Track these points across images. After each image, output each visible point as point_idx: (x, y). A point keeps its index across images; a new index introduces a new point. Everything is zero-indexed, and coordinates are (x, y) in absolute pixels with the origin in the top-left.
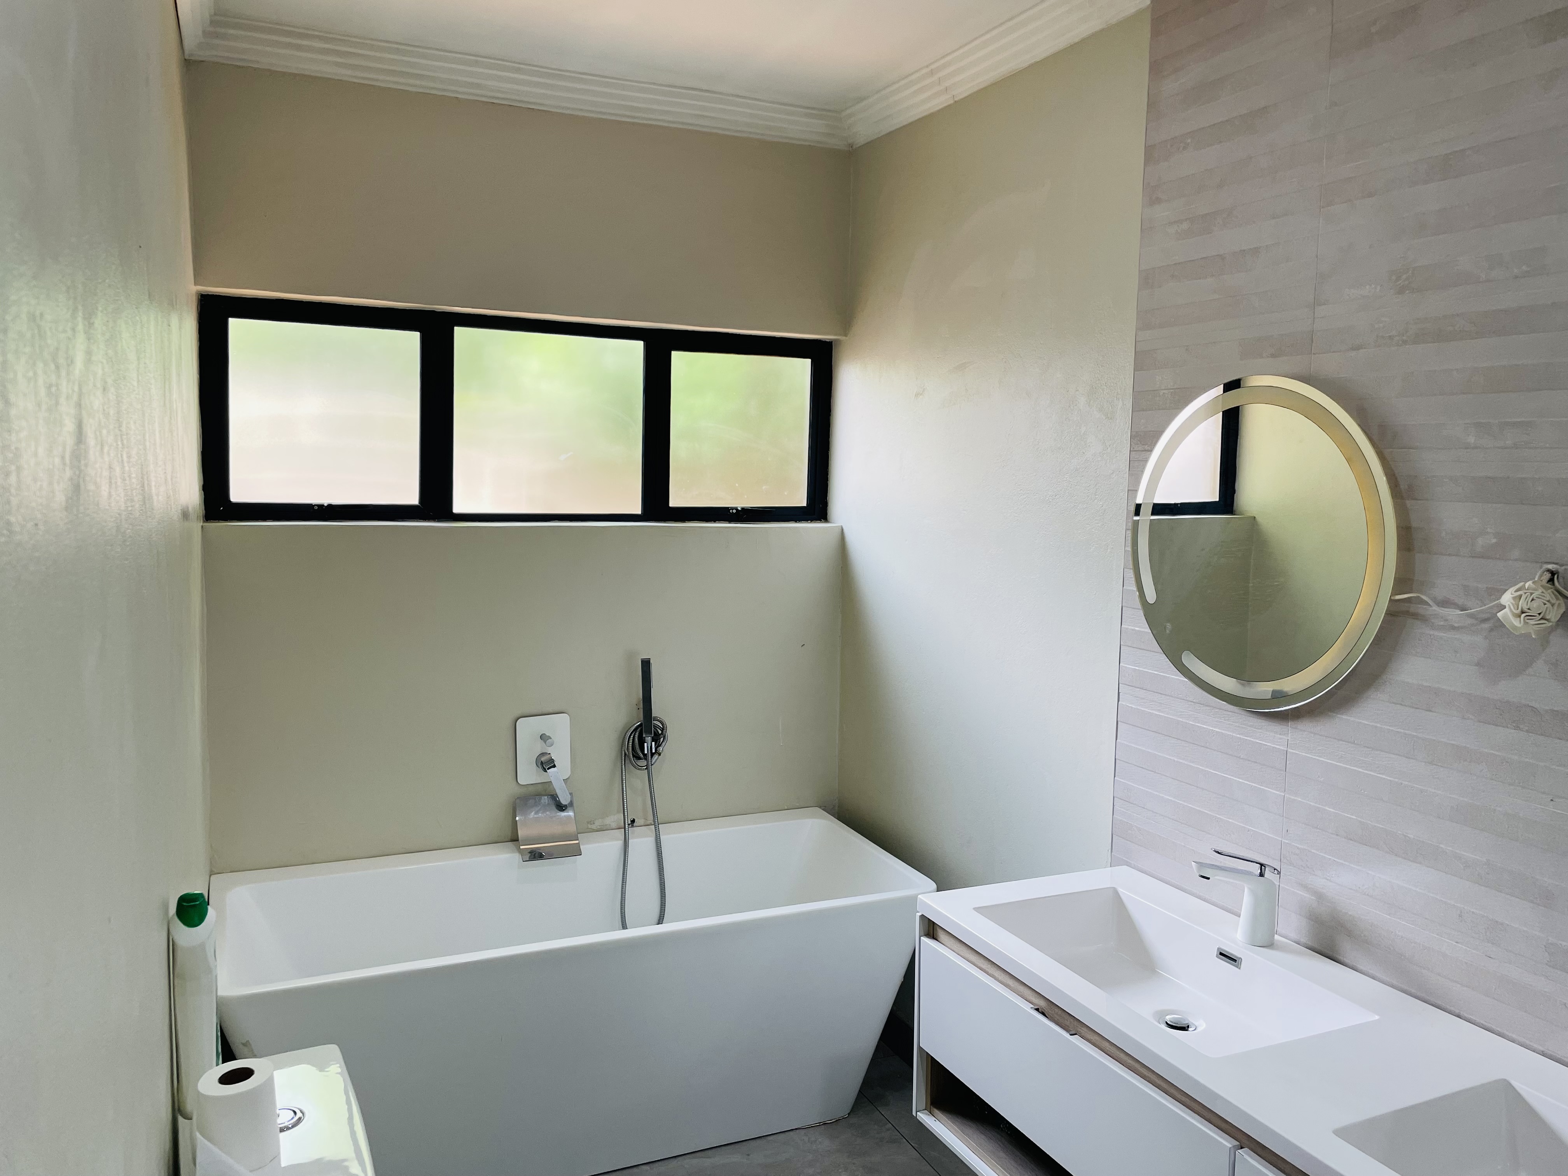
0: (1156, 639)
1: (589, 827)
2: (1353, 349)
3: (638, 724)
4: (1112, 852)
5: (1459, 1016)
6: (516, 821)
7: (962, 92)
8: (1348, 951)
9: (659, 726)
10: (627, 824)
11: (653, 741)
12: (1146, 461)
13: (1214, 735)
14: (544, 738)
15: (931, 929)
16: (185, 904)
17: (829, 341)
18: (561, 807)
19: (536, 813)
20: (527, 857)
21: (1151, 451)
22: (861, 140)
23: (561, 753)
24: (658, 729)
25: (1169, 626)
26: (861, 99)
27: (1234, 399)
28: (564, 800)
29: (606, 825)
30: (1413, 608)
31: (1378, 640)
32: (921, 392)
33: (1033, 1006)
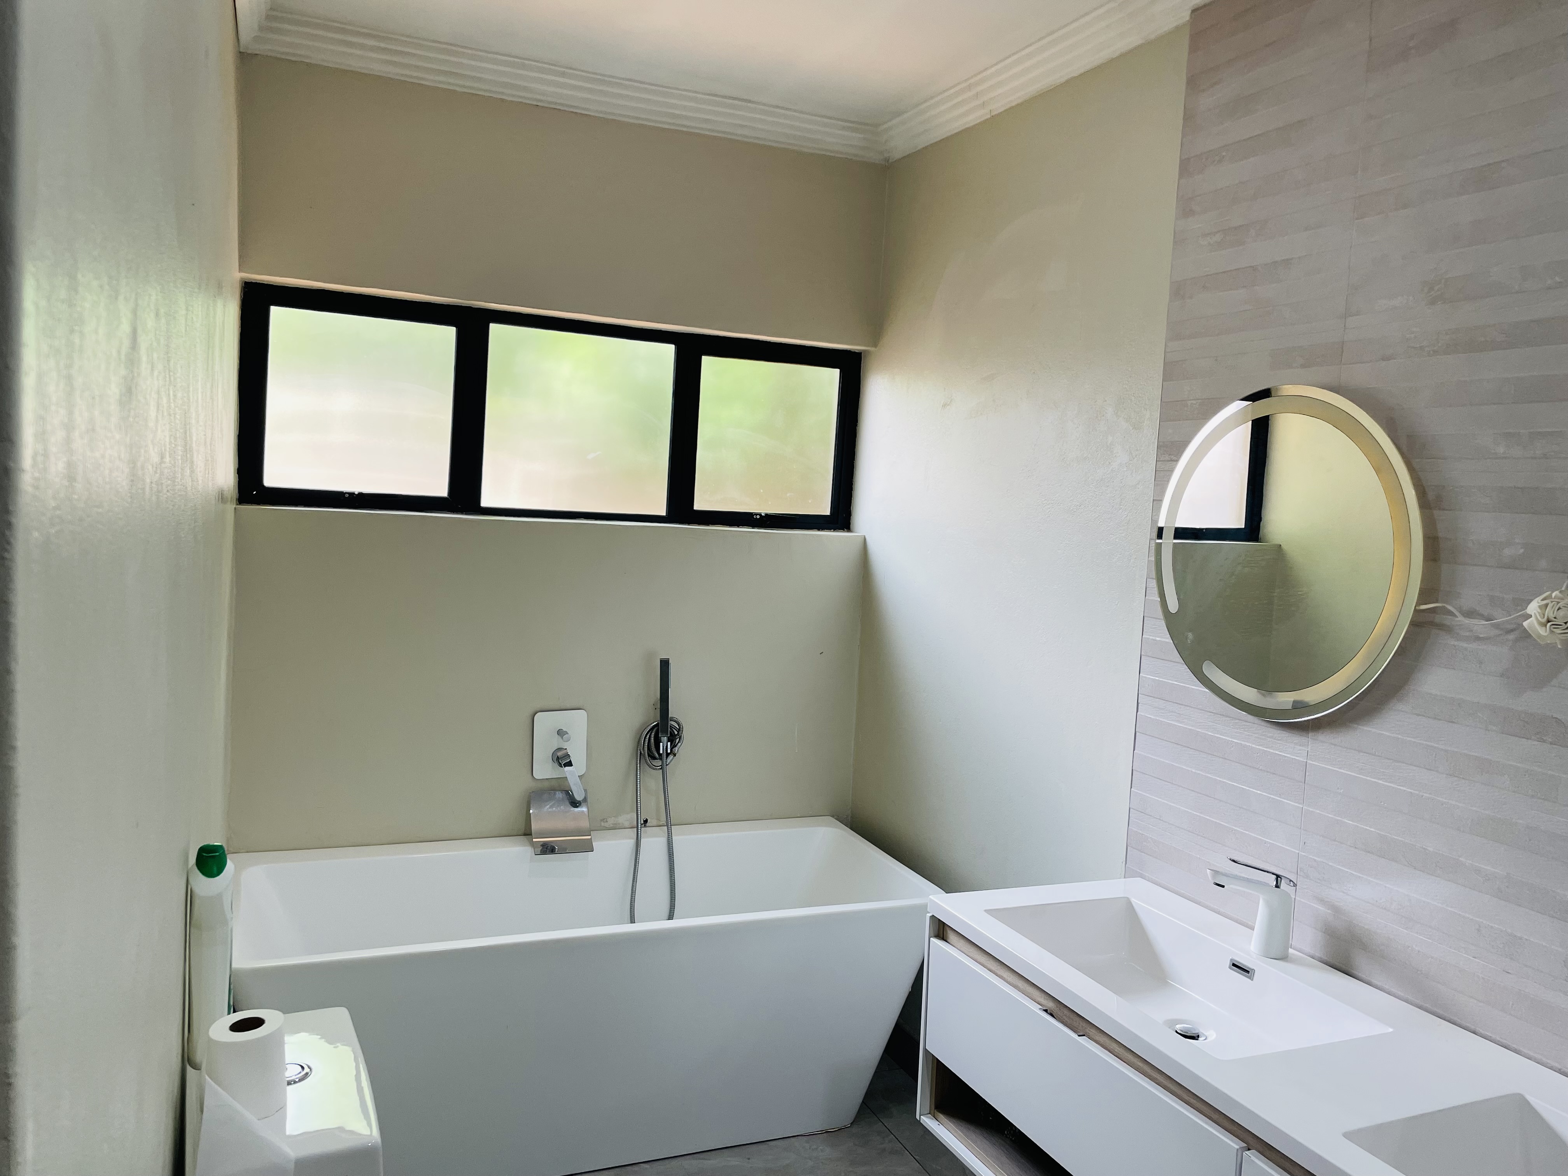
0: (1177, 650)
1: (602, 825)
2: (1383, 359)
3: (655, 723)
4: (1126, 863)
5: (1474, 1033)
6: (530, 814)
7: (999, 107)
8: (1362, 964)
9: (676, 727)
10: (639, 823)
11: (668, 741)
12: (1171, 471)
13: (1233, 746)
14: (561, 733)
15: (941, 930)
16: (204, 854)
17: (858, 352)
18: (575, 804)
19: (551, 807)
20: (539, 850)
21: (1177, 461)
22: (897, 155)
23: (577, 751)
24: (674, 730)
25: (1190, 636)
26: (899, 114)
27: (1262, 408)
28: (578, 796)
29: (619, 824)
30: (1438, 618)
31: (1402, 651)
32: (949, 403)
33: (1041, 1007)
